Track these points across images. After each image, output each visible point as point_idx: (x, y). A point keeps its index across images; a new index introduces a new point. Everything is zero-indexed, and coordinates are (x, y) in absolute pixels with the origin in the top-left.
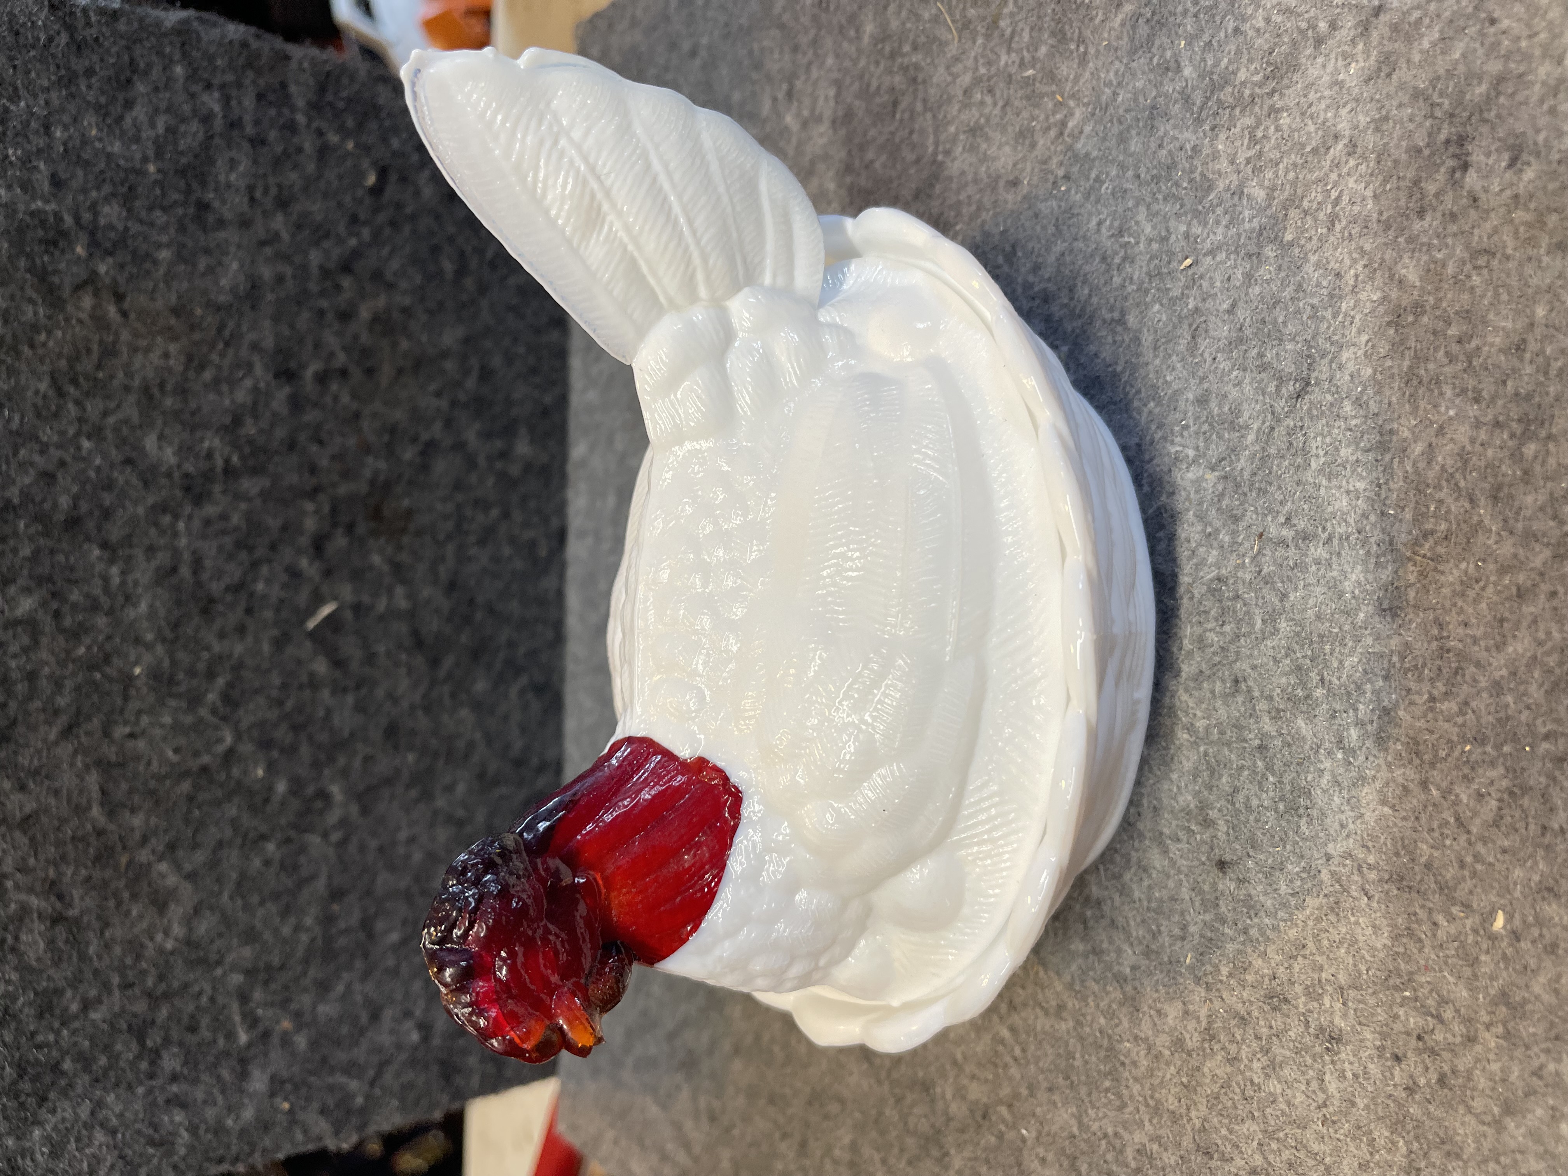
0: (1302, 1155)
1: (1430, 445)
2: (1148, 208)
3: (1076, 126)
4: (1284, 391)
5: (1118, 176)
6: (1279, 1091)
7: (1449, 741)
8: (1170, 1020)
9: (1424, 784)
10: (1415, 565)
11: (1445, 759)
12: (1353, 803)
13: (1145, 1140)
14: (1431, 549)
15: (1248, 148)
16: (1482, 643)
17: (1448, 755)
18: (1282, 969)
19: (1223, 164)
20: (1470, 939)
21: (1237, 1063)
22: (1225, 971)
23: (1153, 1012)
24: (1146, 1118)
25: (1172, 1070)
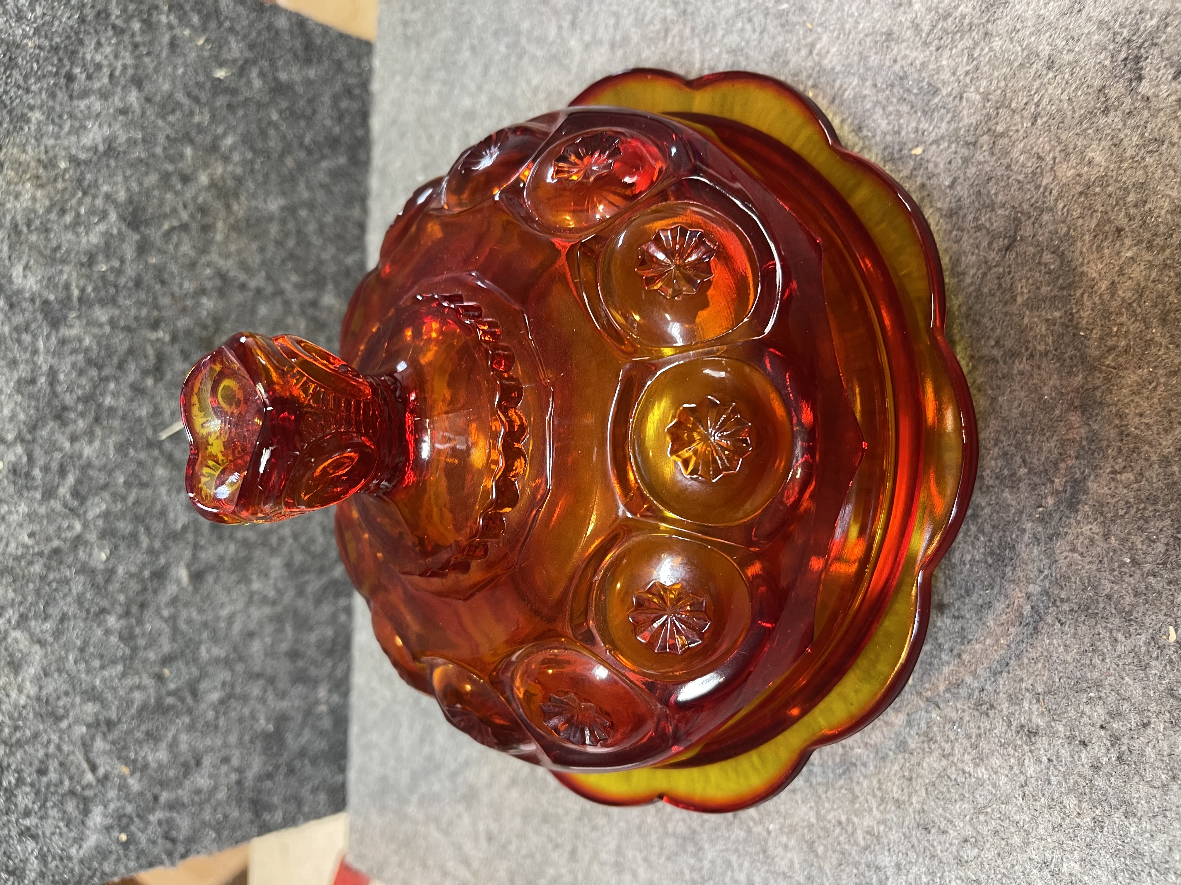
0: (1006, 824)
1: (1113, 283)
2: (884, 108)
3: (823, 48)
4: (995, 245)
5: (858, 85)
6: (986, 776)
7: (1127, 502)
9: (1106, 537)
10: (1101, 372)
11: (1123, 516)
12: (1050, 554)
13: (874, 823)
14: (1113, 360)
15: (968, 64)
16: (1155, 429)
17: (1126, 513)
18: (989, 683)
19: (946, 75)
20: (1143, 649)
21: (951, 758)
22: (942, 688)
24: (875, 805)
25: (896, 767)
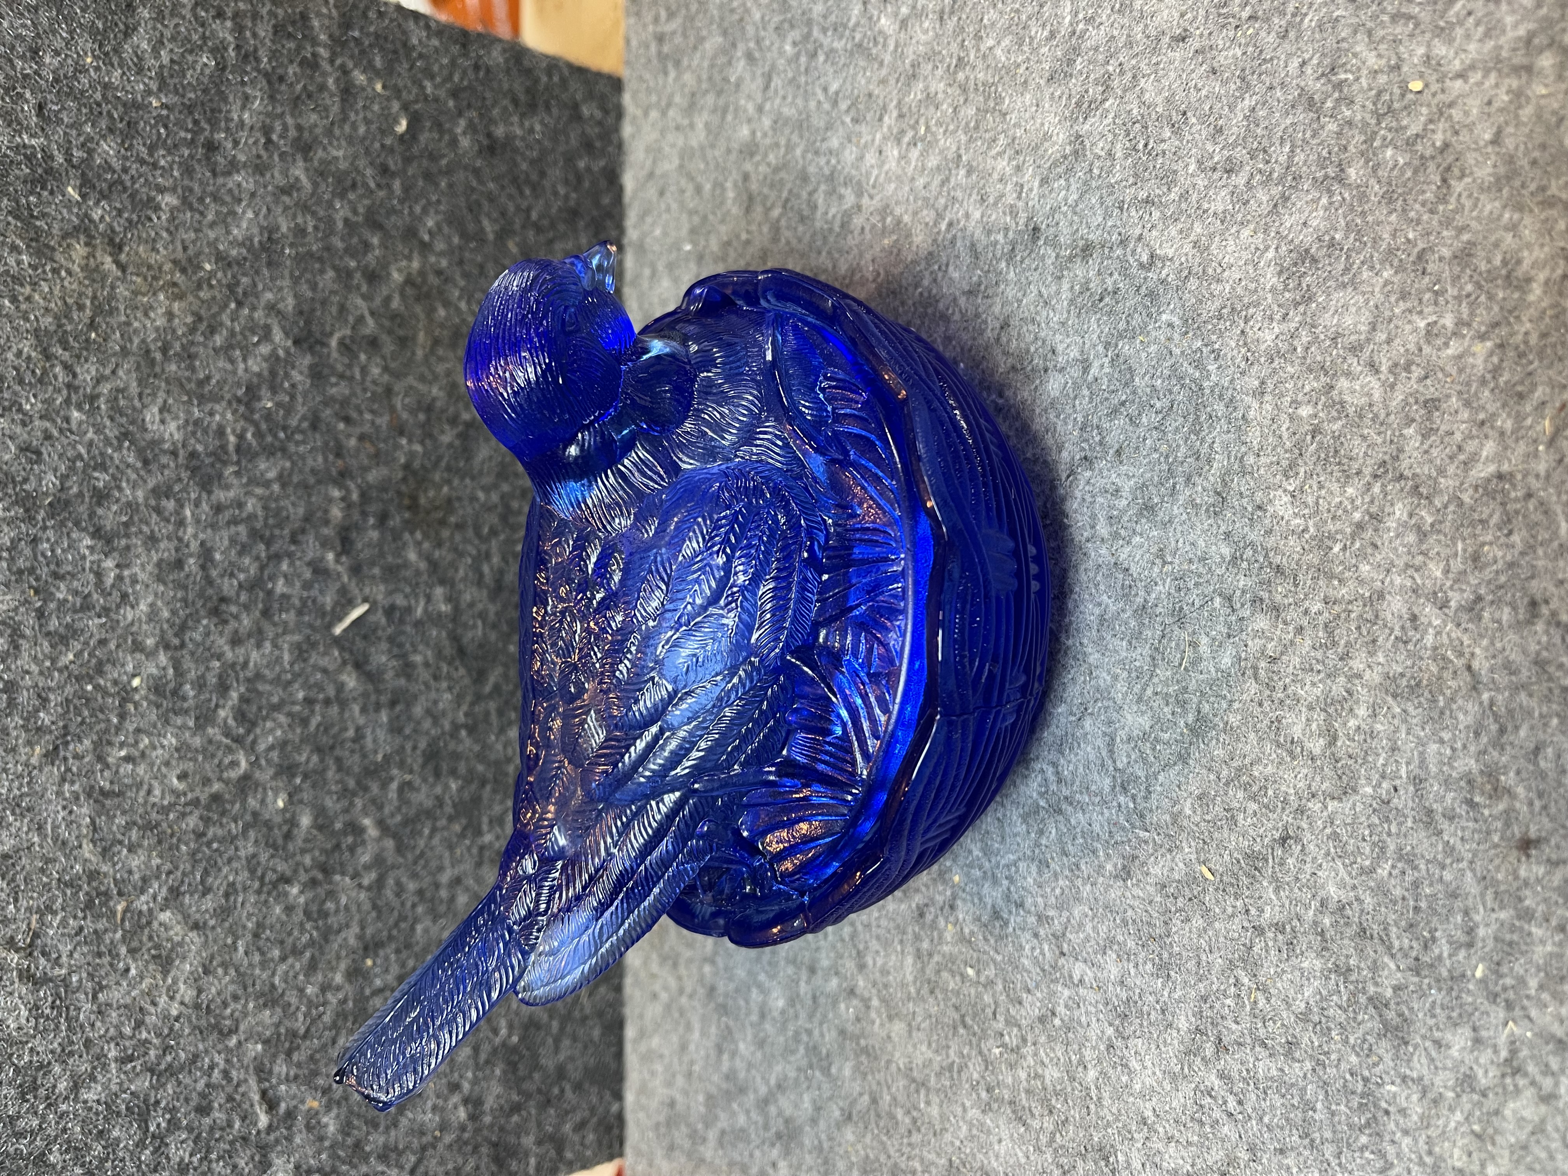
2: (1370, 34)
8: (1454, 1052)
22: (1533, 983)
23: (1428, 1044)
25: (1458, 1116)
